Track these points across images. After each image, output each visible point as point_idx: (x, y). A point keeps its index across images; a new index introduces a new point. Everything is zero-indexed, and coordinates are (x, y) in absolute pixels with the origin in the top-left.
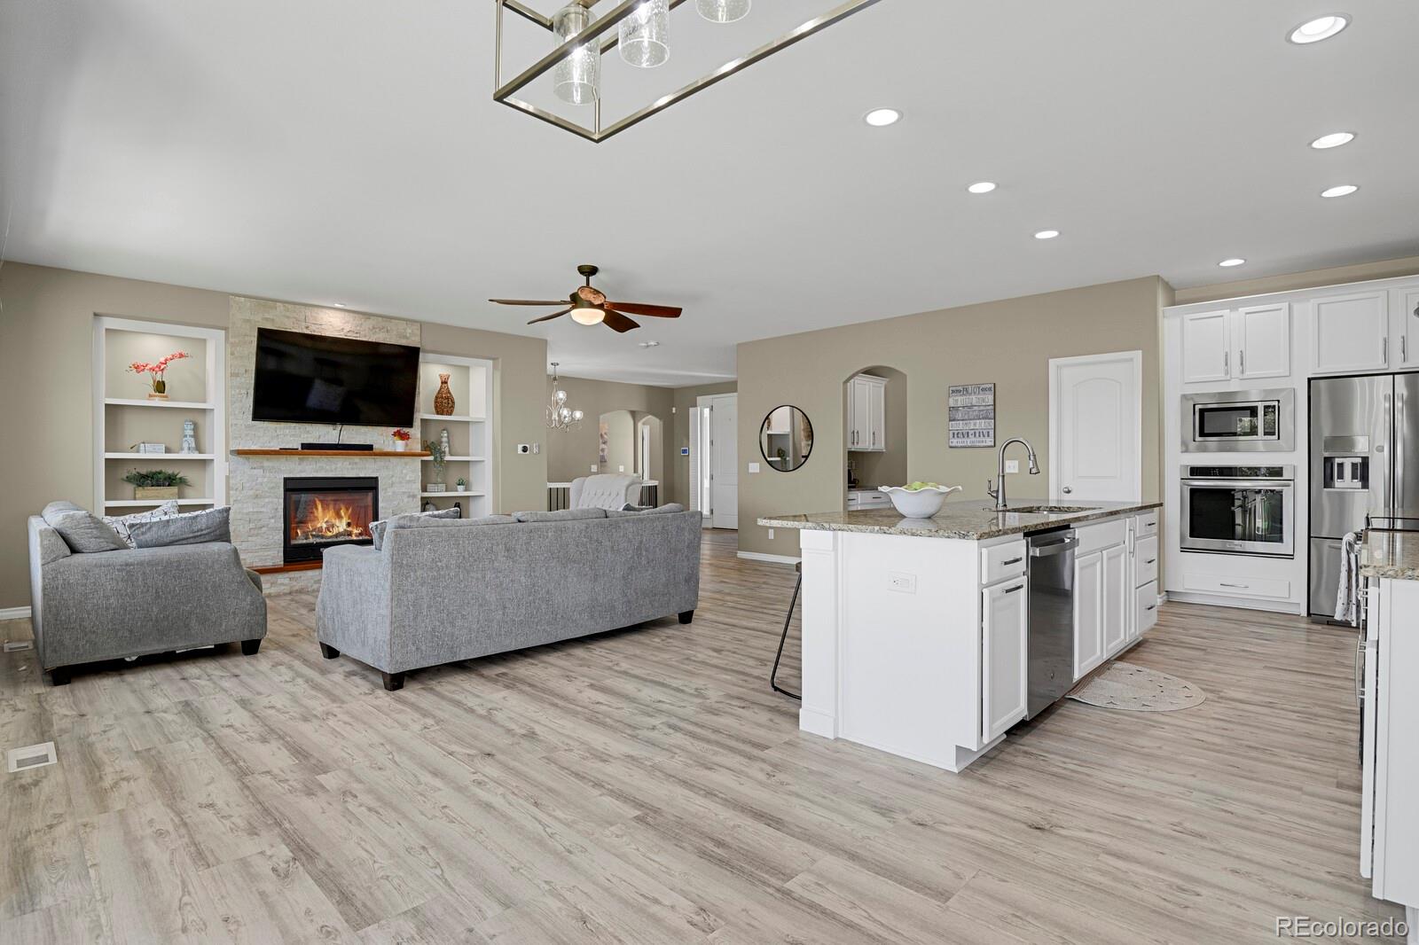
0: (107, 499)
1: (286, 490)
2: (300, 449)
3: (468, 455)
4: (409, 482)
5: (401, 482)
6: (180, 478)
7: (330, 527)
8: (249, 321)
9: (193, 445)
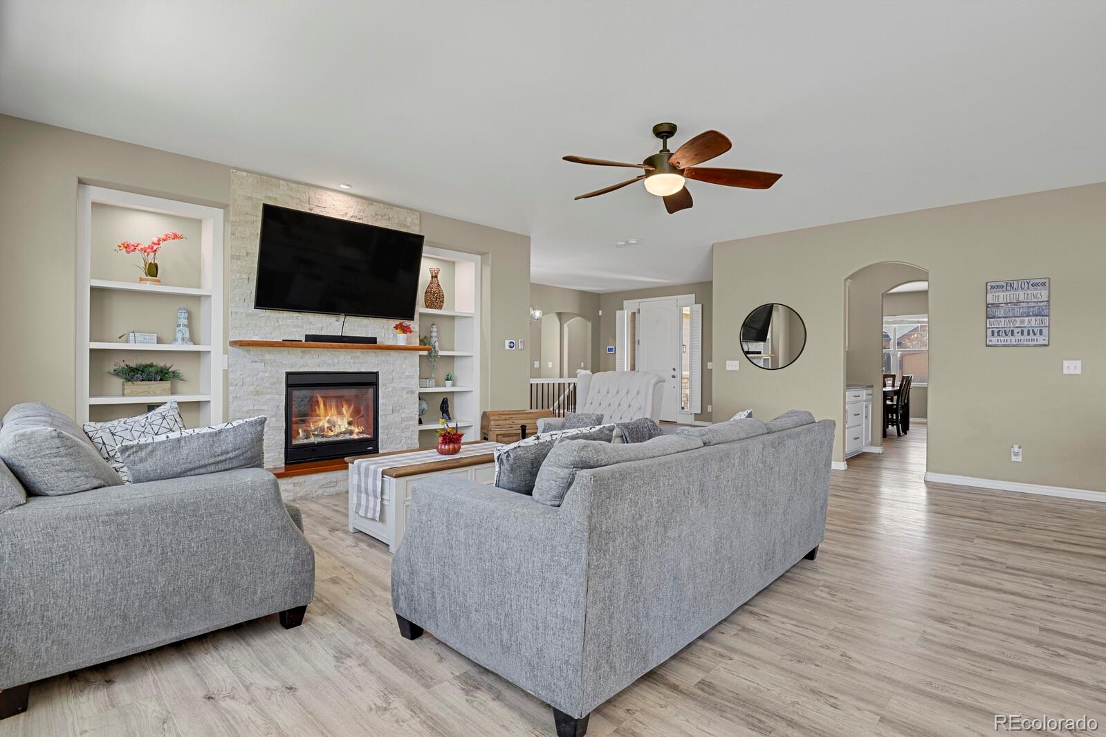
0: (91, 396)
1: (288, 386)
2: (304, 341)
3: (453, 350)
4: (408, 377)
5: (400, 378)
6: (173, 372)
7: (332, 425)
8: (250, 198)
9: (187, 336)
